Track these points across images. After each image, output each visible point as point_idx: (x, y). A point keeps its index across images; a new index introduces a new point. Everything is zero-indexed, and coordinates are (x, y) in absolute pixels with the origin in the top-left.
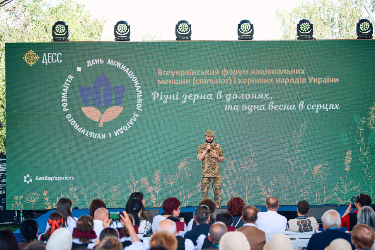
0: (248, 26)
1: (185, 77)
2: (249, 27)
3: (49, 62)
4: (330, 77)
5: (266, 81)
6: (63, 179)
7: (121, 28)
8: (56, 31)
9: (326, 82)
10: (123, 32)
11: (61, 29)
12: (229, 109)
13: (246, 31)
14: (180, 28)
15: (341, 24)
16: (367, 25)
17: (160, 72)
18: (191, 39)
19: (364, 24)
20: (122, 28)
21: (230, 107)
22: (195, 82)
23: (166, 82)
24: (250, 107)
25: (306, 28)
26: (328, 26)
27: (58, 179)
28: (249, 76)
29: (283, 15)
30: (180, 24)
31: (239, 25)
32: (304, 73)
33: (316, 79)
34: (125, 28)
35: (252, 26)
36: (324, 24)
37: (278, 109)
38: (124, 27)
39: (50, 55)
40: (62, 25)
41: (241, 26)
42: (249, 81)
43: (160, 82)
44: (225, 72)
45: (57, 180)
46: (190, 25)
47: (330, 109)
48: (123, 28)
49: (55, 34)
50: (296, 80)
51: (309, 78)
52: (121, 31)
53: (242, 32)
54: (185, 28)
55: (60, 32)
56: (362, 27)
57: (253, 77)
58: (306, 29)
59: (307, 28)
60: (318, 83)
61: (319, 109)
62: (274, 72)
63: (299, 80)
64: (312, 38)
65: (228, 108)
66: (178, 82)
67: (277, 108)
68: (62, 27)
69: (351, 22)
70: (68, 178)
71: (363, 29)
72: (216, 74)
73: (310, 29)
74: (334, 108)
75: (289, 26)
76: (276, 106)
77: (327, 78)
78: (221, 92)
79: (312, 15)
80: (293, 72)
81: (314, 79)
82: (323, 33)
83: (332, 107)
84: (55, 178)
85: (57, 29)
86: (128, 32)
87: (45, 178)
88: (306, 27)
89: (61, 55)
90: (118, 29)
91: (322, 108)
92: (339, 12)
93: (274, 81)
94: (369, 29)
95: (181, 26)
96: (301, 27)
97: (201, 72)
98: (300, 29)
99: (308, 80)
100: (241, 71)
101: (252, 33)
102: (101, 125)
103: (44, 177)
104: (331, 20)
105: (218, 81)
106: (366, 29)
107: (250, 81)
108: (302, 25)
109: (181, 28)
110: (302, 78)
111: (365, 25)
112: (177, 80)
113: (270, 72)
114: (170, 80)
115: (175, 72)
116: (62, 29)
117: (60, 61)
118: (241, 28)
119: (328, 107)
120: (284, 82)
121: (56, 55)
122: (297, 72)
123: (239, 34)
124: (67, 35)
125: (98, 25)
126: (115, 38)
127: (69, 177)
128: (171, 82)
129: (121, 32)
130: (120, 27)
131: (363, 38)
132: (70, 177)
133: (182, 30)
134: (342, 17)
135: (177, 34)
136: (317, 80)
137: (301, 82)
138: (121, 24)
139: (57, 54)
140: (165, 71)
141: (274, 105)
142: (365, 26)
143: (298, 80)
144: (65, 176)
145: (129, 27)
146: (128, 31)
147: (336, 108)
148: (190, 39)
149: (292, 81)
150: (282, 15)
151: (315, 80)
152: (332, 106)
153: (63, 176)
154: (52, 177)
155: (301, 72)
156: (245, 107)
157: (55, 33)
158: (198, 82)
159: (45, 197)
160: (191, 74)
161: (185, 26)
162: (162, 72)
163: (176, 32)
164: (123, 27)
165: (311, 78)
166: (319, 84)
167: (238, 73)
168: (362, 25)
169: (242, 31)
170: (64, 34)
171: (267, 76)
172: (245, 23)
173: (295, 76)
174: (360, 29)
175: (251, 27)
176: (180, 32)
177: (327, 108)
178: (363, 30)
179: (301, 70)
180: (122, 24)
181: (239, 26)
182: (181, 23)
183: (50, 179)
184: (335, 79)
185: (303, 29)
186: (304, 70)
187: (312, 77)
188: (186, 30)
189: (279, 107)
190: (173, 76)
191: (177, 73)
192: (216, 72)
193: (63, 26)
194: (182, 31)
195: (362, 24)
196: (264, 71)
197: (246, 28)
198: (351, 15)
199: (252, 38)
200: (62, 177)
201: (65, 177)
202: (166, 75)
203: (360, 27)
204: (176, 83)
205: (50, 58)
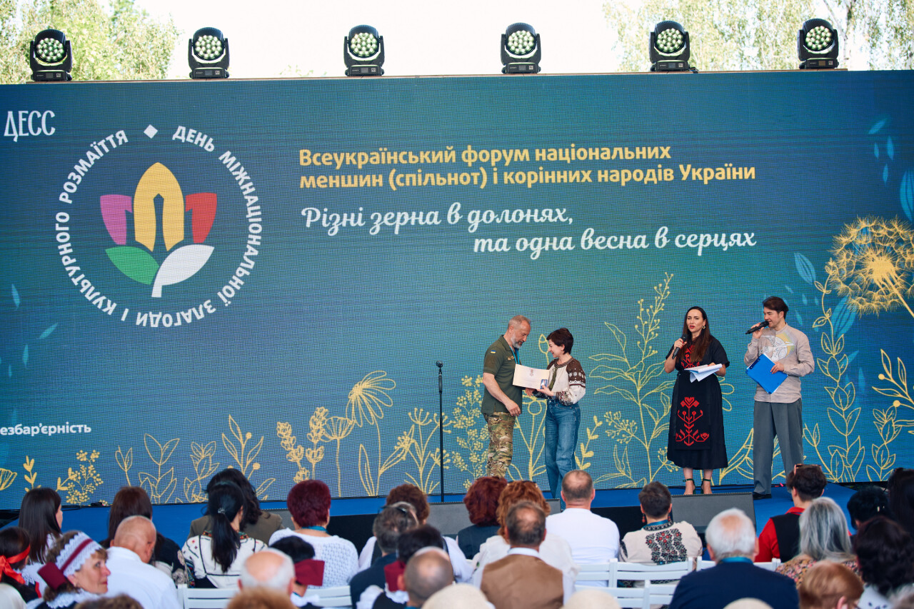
0: (526, 39)
1: (369, 169)
2: (528, 42)
3: (21, 134)
4: (733, 166)
5: (573, 177)
6: (61, 431)
7: (205, 46)
8: (39, 56)
9: (723, 178)
10: (212, 56)
11: (51, 49)
12: (483, 250)
13: (523, 51)
14: (356, 44)
15: (761, 35)
16: (823, 34)
17: (306, 157)
18: (383, 73)
19: (816, 32)
20: (209, 47)
21: (488, 243)
22: (395, 181)
23: (321, 182)
24: (536, 243)
25: (671, 42)
26: (732, 39)
27: (50, 430)
28: (531, 165)
29: (619, 15)
30: (356, 36)
31: (503, 36)
32: (669, 157)
33: (700, 170)
34: (216, 46)
35: (537, 39)
36: (721, 36)
37: (602, 248)
38: (213, 43)
39: (25, 116)
40: (56, 39)
41: (510, 39)
42: (530, 179)
43: (306, 182)
44: (470, 156)
45: (46, 433)
46: (382, 37)
47: (731, 244)
48: (211, 47)
49: (36, 63)
50: (648, 175)
51: (681, 167)
52: (205, 52)
53: (511, 55)
54: (367, 44)
55: (49, 58)
56: (813, 40)
57: (541, 168)
58: (673, 45)
59: (674, 42)
60: (703, 181)
61: (704, 246)
62: (593, 154)
63: (657, 173)
64: (687, 68)
65: (481, 245)
66: (353, 182)
67: (601, 245)
68: (55, 46)
69: (788, 31)
70: (74, 429)
71: (814, 43)
72: (447, 160)
73: (681, 46)
74: (741, 242)
75: (635, 40)
76: (601, 240)
77: (725, 168)
78: (459, 206)
79: (691, 13)
80: (641, 153)
81: (694, 170)
82: (720, 58)
83: (736, 240)
84: (40, 428)
85: (43, 49)
86: (223, 56)
87: (16, 430)
88: (672, 39)
89: (53, 115)
90: (198, 49)
91: (712, 243)
92: (758, 6)
93: (594, 176)
94: (829, 44)
95: (359, 41)
96: (659, 42)
97: (411, 156)
98: (657, 46)
99: (678, 174)
100: (511, 152)
101: (537, 57)
102: (157, 293)
103: (14, 427)
104: (739, 26)
105: (453, 179)
106: (821, 43)
107: (533, 177)
108: (663, 36)
109: (359, 46)
110: (663, 169)
111: (820, 35)
112: (349, 177)
113: (582, 154)
114: (331, 177)
115: (345, 158)
116: (54, 49)
117: (49, 130)
118: (510, 44)
119: (728, 240)
120: (617, 180)
121: (39, 115)
122: (652, 153)
123: (505, 58)
124: (67, 65)
125: (157, 42)
126: (191, 71)
127: (78, 426)
128: (334, 182)
129: (206, 56)
130: (203, 43)
131: (815, 66)
132: (80, 427)
133: (360, 50)
134: (764, 18)
135: (348, 60)
136: (702, 173)
137: (660, 179)
138: (205, 37)
139: (42, 114)
140: (319, 155)
141: (594, 238)
142: (818, 37)
143: (654, 174)
144: (67, 423)
145: (225, 44)
146: (224, 54)
147: (747, 244)
148: (380, 72)
149: (638, 175)
150: (617, 14)
151: (696, 174)
152: (735, 237)
153: (62, 424)
154: (33, 428)
155: (660, 153)
156: (523, 244)
157: (37, 59)
158: (403, 180)
159: (27, 473)
160: (383, 162)
161: (369, 41)
162: (311, 157)
163: (346, 55)
164: (210, 44)
165: (685, 169)
166: (706, 182)
167: (503, 157)
168: (812, 34)
169: (513, 52)
170: (61, 63)
171: (576, 165)
172: (518, 32)
173: (645, 164)
174: (806, 44)
175: (534, 42)
176: (357, 55)
177: (726, 242)
178: (814, 46)
179: (662, 148)
180: (208, 35)
181: (505, 39)
182: (358, 33)
183: (29, 433)
184: (746, 169)
185: (665, 45)
186: (668, 148)
187: (689, 167)
188: (372, 50)
189: (606, 240)
190: (338, 167)
191: (350, 158)
192: (449, 156)
193: (57, 42)
194: (361, 53)
195: (812, 31)
196: (567, 150)
197: (523, 44)
198: (787, 13)
199: (537, 69)
200: (59, 427)
201: (68, 427)
202: (320, 164)
203: (807, 40)
204: (346, 183)
205: (25, 124)
